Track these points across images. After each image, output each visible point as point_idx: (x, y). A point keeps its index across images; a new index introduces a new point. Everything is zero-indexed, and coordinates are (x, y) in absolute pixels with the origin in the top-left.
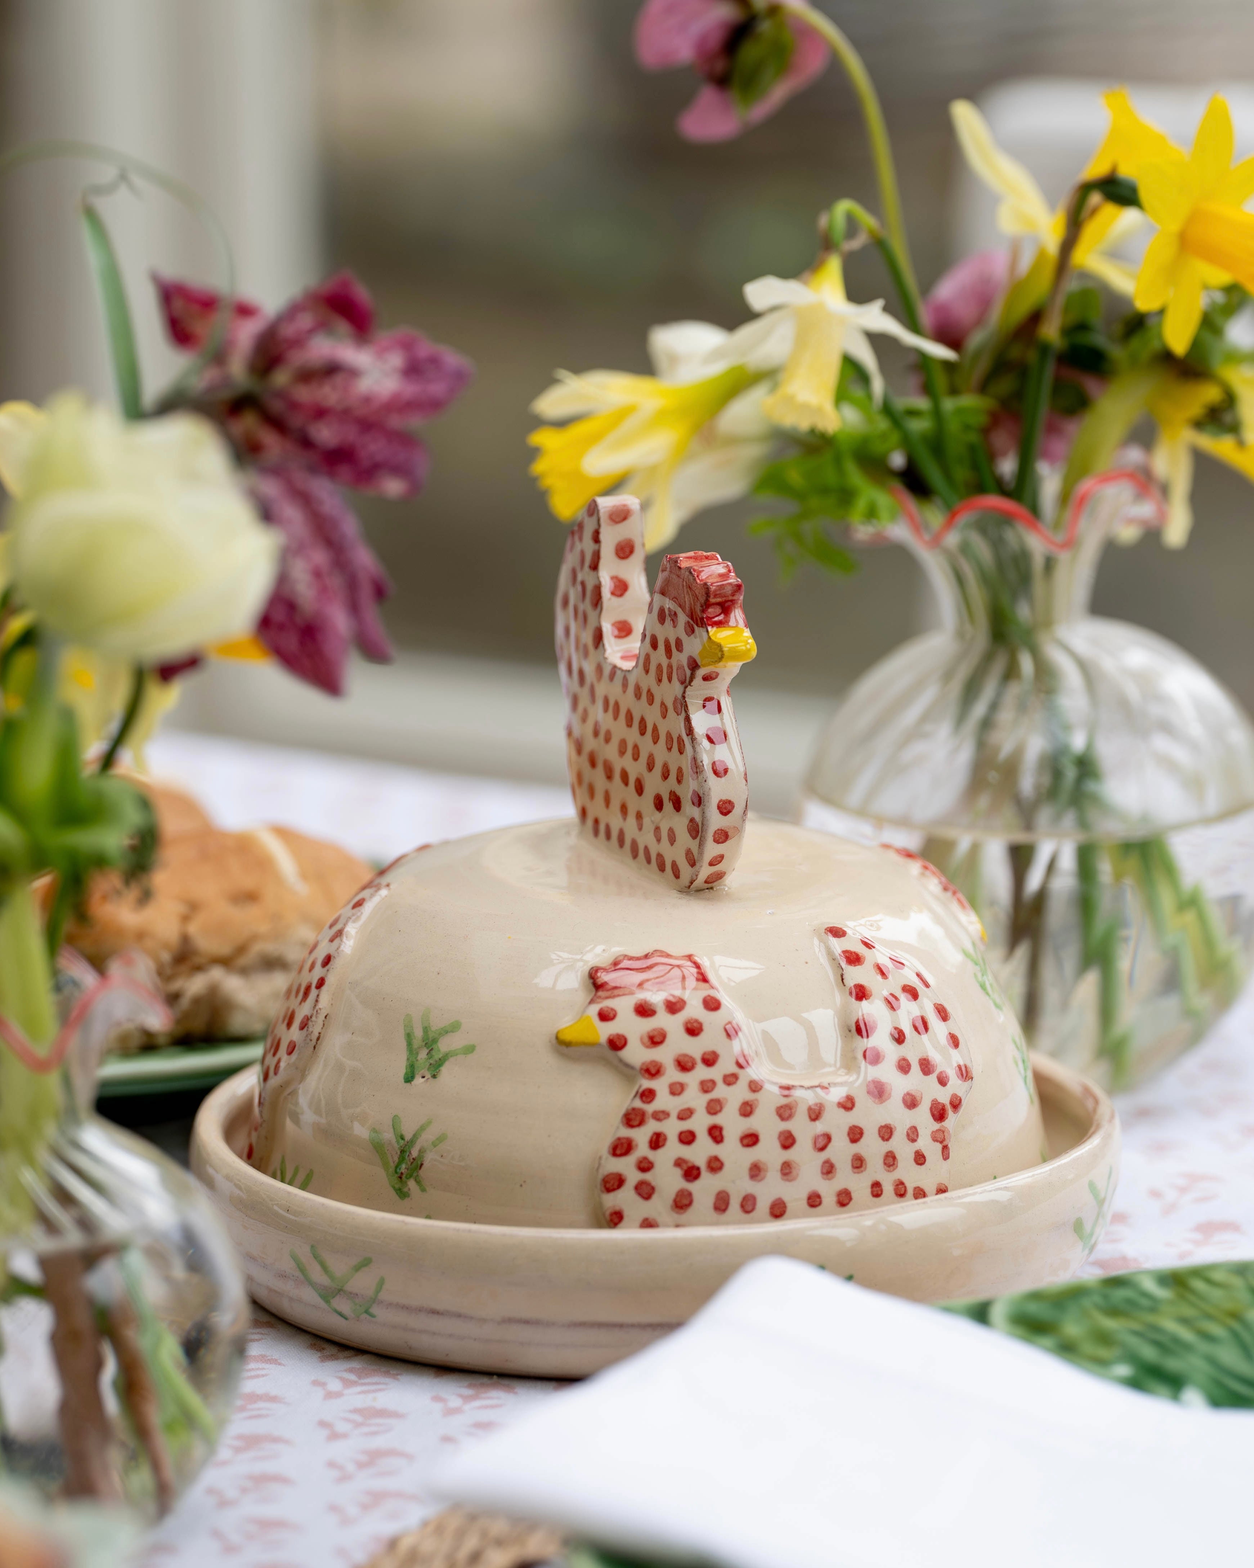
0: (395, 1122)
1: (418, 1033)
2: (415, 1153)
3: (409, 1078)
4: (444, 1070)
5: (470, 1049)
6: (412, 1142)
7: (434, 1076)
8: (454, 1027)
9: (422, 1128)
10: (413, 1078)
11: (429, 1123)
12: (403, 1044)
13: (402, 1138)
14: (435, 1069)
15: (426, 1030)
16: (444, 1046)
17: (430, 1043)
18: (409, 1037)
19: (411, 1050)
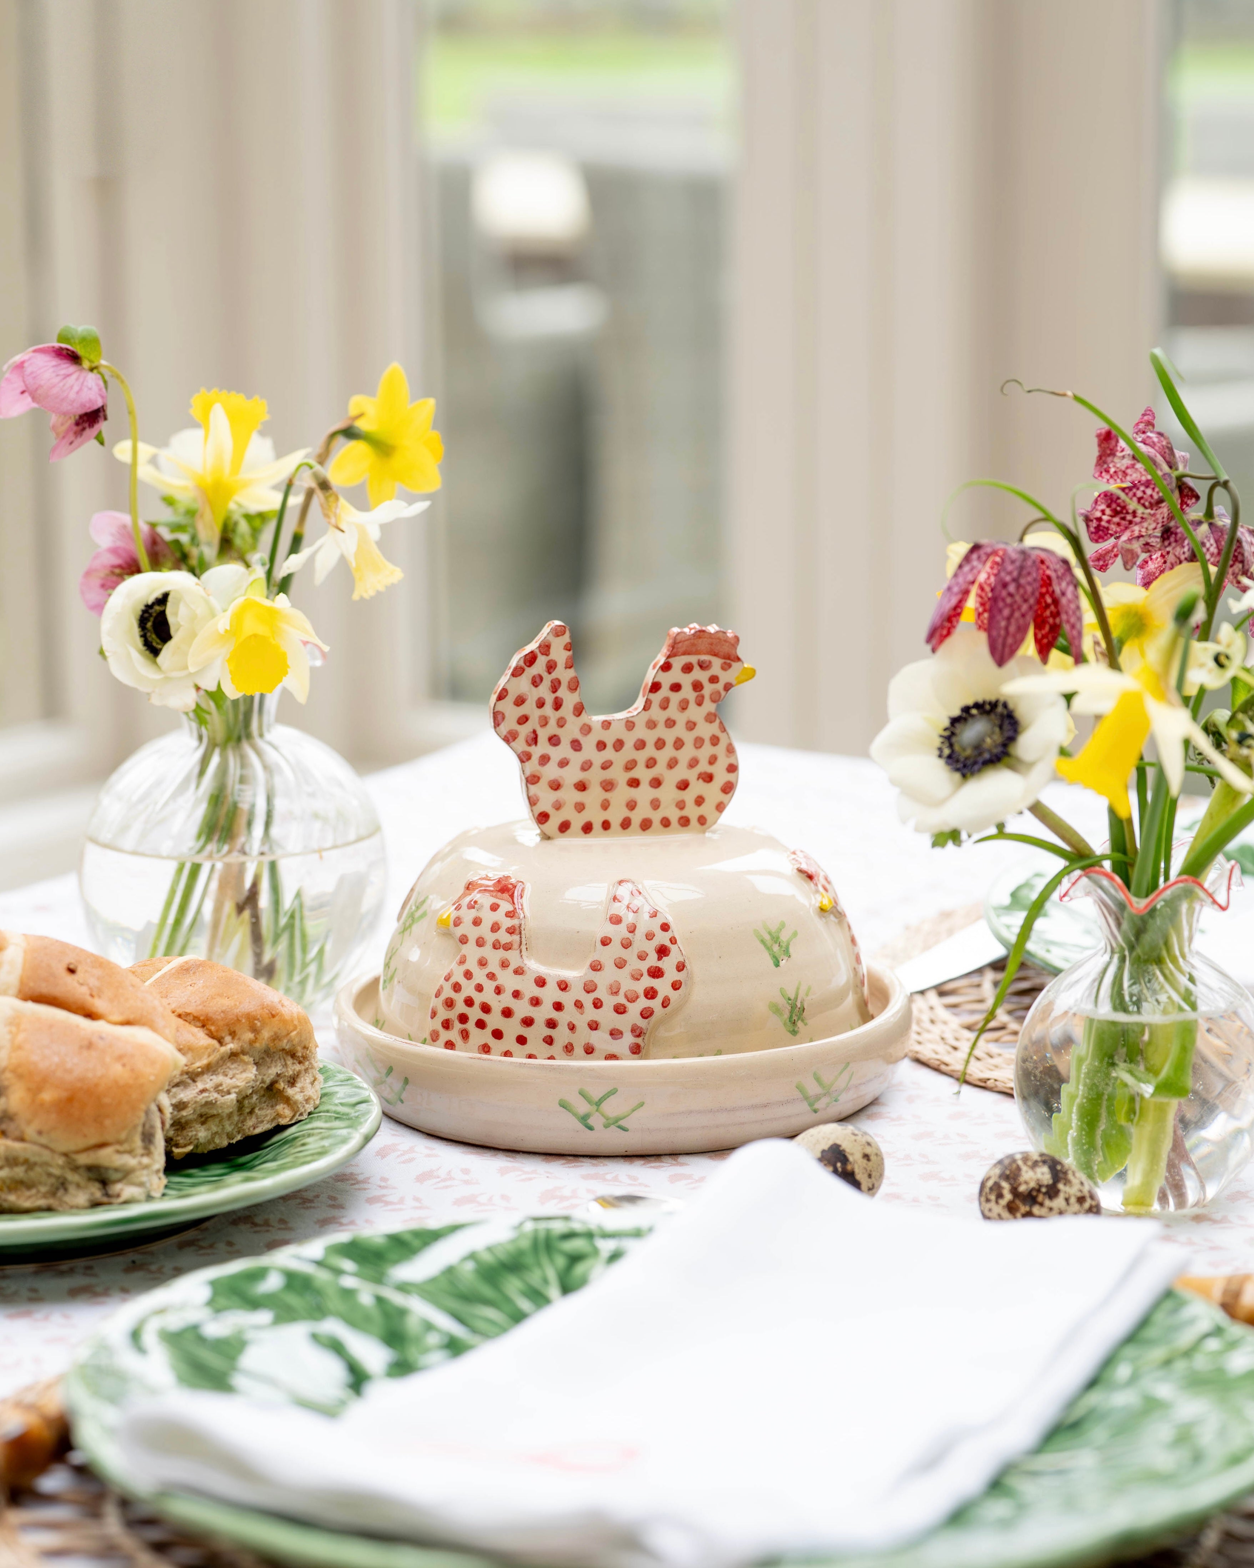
0: (782, 992)
1: (767, 937)
2: (799, 1005)
3: (777, 965)
4: (791, 950)
5: (795, 934)
6: (796, 998)
7: (790, 956)
8: (783, 925)
9: (798, 989)
10: (779, 962)
11: (800, 984)
12: (762, 947)
13: (789, 999)
14: (787, 952)
15: (770, 933)
16: (784, 937)
17: (776, 939)
18: (763, 942)
19: (769, 949)
